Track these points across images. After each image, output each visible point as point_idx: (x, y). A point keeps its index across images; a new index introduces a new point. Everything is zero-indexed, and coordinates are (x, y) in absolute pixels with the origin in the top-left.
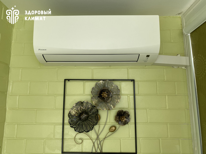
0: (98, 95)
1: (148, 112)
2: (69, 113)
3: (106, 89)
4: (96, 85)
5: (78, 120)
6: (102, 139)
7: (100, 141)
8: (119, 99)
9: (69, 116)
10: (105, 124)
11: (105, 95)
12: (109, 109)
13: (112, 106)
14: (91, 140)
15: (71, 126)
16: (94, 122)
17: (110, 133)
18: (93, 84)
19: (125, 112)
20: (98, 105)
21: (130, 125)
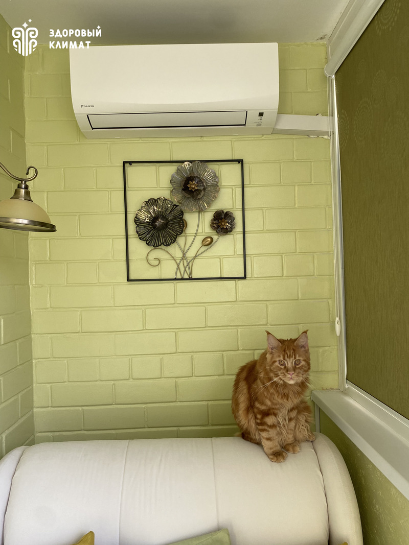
0: (183, 187)
1: (264, 214)
2: (136, 217)
3: (195, 177)
4: (178, 169)
5: (151, 228)
6: (191, 258)
7: (189, 261)
8: (218, 191)
9: (136, 223)
10: (196, 235)
11: (193, 185)
12: (201, 210)
13: (205, 204)
14: (173, 261)
15: (140, 239)
16: (176, 231)
17: (204, 248)
18: (172, 169)
19: (226, 212)
20: (183, 205)
21: (235, 235)
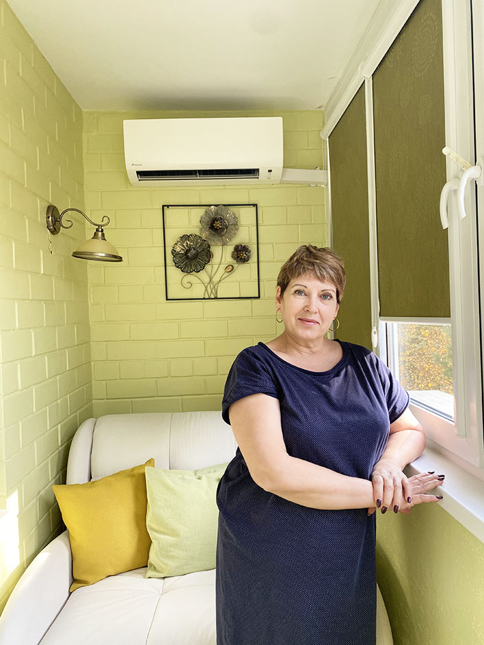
0: (209, 226)
1: (274, 247)
2: (173, 250)
3: (219, 218)
4: (206, 212)
5: (185, 258)
6: (216, 282)
7: (214, 284)
8: (237, 230)
9: (172, 254)
10: (220, 264)
11: (217, 224)
12: (224, 244)
13: (227, 239)
14: (202, 284)
15: (176, 266)
16: (205, 261)
17: (226, 274)
18: (201, 212)
19: (244, 246)
20: (210, 240)
21: (251, 264)
